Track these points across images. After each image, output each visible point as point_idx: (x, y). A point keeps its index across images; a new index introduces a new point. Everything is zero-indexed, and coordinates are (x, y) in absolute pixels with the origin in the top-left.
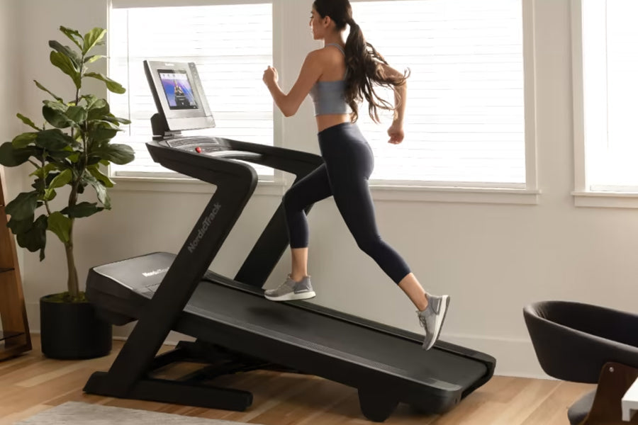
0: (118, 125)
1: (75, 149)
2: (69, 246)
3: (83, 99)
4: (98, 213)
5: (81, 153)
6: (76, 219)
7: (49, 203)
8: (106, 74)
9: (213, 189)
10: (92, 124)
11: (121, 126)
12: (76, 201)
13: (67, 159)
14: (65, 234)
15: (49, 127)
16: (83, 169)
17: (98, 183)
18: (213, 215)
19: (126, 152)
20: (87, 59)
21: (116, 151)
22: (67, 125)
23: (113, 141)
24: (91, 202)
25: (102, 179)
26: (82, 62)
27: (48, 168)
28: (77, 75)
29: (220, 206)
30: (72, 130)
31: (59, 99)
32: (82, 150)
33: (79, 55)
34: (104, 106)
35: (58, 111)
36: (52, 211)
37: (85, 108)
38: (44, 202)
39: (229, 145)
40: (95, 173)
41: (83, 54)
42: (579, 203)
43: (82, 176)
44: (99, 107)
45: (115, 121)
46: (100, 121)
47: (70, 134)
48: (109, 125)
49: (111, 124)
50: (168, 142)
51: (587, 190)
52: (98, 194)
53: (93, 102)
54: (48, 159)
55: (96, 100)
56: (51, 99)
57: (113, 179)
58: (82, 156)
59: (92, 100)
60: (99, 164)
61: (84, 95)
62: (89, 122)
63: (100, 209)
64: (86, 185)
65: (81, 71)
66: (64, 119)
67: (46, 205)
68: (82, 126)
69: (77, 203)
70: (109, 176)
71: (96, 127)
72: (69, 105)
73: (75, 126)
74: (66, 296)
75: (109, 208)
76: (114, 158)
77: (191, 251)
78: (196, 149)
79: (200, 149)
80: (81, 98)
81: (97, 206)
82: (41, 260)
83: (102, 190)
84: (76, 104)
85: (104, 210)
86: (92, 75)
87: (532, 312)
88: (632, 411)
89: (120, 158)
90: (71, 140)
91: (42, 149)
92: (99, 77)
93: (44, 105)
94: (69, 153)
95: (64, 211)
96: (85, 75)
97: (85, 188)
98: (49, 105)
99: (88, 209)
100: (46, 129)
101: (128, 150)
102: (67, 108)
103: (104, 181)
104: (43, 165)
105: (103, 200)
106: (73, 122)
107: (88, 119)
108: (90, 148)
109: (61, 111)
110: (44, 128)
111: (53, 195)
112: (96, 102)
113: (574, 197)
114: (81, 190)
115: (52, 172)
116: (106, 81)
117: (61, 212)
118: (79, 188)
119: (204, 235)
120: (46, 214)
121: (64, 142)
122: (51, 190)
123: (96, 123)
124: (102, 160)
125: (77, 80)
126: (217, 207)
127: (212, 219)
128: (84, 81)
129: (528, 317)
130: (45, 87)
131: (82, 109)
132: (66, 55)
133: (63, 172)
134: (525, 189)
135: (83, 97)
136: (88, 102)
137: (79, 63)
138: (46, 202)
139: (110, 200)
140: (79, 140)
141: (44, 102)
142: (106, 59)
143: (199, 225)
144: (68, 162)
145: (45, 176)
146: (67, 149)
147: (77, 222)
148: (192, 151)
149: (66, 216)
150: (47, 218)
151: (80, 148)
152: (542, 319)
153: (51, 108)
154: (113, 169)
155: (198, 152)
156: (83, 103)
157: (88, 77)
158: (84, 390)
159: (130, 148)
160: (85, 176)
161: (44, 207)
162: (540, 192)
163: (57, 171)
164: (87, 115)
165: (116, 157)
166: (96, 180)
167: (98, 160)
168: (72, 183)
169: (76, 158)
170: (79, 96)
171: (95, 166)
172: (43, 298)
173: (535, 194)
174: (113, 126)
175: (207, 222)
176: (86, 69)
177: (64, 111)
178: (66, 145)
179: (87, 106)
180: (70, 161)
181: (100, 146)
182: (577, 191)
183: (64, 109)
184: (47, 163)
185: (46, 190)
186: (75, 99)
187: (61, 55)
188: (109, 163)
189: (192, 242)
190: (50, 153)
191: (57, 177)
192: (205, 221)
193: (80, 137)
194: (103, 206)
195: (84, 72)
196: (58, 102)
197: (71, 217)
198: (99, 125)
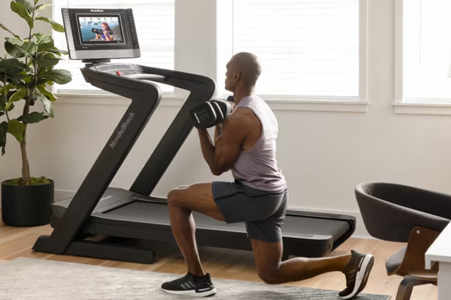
0: (60, 55)
1: (28, 73)
2: (23, 144)
3: (35, 36)
4: (45, 120)
5: (33, 76)
6: (29, 125)
7: (8, 112)
8: (51, 18)
9: (129, 101)
10: (41, 55)
11: (63, 56)
12: (28, 111)
13: (22, 80)
14: (20, 136)
15: (9, 57)
16: (34, 87)
17: (45, 98)
18: (129, 121)
19: (66, 75)
20: (37, 7)
21: (58, 74)
22: (23, 55)
23: (56, 67)
24: (40, 112)
25: (48, 95)
26: (34, 9)
27: (8, 88)
28: (30, 19)
29: (134, 114)
30: (26, 59)
31: (16, 36)
32: (33, 74)
33: (32, 5)
34: (49, 41)
35: (16, 45)
36: (11, 119)
37: (36, 43)
38: (5, 112)
39: (141, 70)
40: (43, 91)
41: (35, 3)
42: (397, 111)
43: (33, 93)
44: (47, 42)
45: (58, 53)
46: (47, 52)
47: (24, 63)
48: (53, 55)
49: (55, 54)
50: (97, 67)
51: (404, 102)
52: (44, 106)
53: (42, 38)
54: (8, 80)
55: (44, 37)
56: (11, 36)
57: (56, 95)
58: (33, 78)
59: (41, 37)
60: (46, 84)
61: (35, 33)
62: (39, 53)
63: (46, 117)
64: (36, 99)
65: (33, 16)
66: (20, 51)
67: (7, 114)
68: (34, 56)
69: (29, 113)
70: (53, 93)
71: (43, 57)
72: (24, 41)
73: (28, 56)
74: (20, 180)
75: (52, 116)
76: (57, 80)
77: (113, 148)
78: (117, 73)
79: (120, 73)
80: (33, 36)
81: (44, 115)
82: (3, 154)
83: (48, 103)
84: (30, 40)
85: (49, 118)
86: (41, 19)
87: (361, 190)
88: (432, 262)
89: (61, 80)
90: (26, 66)
91: (4, 73)
92: (46, 20)
93: (5, 41)
94: (24, 76)
95: (20, 119)
96: (37, 19)
97: (35, 102)
98: (10, 41)
99: (37, 117)
100: (7, 58)
101: (67, 74)
102: (23, 43)
103: (49, 97)
104: (5, 85)
105: (49, 111)
106: (27, 54)
107: (38, 51)
108: (39, 72)
109: (19, 46)
110: (5, 58)
111: (12, 107)
112: (44, 38)
113: (394, 106)
114: (32, 104)
115: (11, 90)
116: (52, 23)
117: (17, 119)
118: (30, 102)
119: (122, 135)
120: (7, 121)
121: (21, 68)
122: (11, 103)
123: (44, 54)
124: (48, 81)
125: (30, 23)
126: (132, 115)
127: (128, 124)
128: (35, 23)
129: (358, 195)
130: (7, 28)
131: (34, 43)
132: (22, 4)
133: (19, 90)
134: (359, 101)
135: (34, 35)
136: (38, 39)
137: (32, 10)
138: (6, 112)
139: (53, 110)
140: (31, 66)
141: (5, 39)
142: (52, 7)
143: (119, 128)
144: (23, 83)
145: (6, 93)
146: (23, 73)
147: (29, 127)
148: (114, 74)
149: (21, 122)
150: (7, 123)
151: (32, 72)
152: (369, 196)
153: (10, 43)
154: (56, 88)
155: (119, 75)
156: (34, 40)
157: (38, 20)
158: (33, 249)
159: (69, 72)
160: (35, 93)
161: (5, 115)
162: (369, 103)
163: (15, 89)
164: (37, 48)
165: (58, 79)
166: (43, 96)
167: (45, 81)
168: (26, 98)
169: (29, 80)
170: (32, 34)
171: (42, 85)
172: (3, 182)
173: (365, 105)
174: (56, 56)
175: (124, 126)
176: (37, 14)
177: (20, 45)
178: (21, 70)
179: (38, 42)
180: (24, 82)
181: (46, 71)
182: (396, 102)
183: (20, 44)
184: (7, 83)
185: (6, 103)
186: (29, 36)
187: (19, 4)
188: (53, 84)
189: (113, 141)
190: (10, 76)
191: (14, 94)
192: (123, 126)
193: (32, 64)
194: (48, 115)
195: (35, 16)
196: (17, 38)
197: (25, 123)
198: (46, 55)
